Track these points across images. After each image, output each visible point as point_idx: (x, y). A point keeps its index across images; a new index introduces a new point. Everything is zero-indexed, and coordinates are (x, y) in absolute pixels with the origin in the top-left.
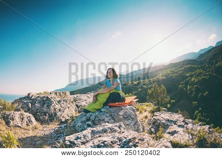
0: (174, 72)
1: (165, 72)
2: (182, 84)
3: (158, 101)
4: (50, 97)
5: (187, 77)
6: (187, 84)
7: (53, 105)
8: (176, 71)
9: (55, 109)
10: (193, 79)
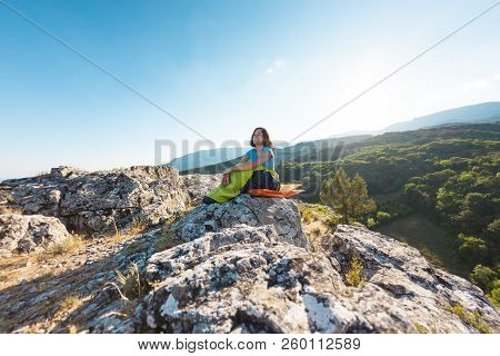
0: (394, 153)
1: (366, 151)
2: (416, 182)
3: (345, 205)
4: (129, 175)
5: (440, 168)
6: (435, 183)
7: (137, 190)
8: (402, 150)
9: (140, 198)
10: (465, 175)
